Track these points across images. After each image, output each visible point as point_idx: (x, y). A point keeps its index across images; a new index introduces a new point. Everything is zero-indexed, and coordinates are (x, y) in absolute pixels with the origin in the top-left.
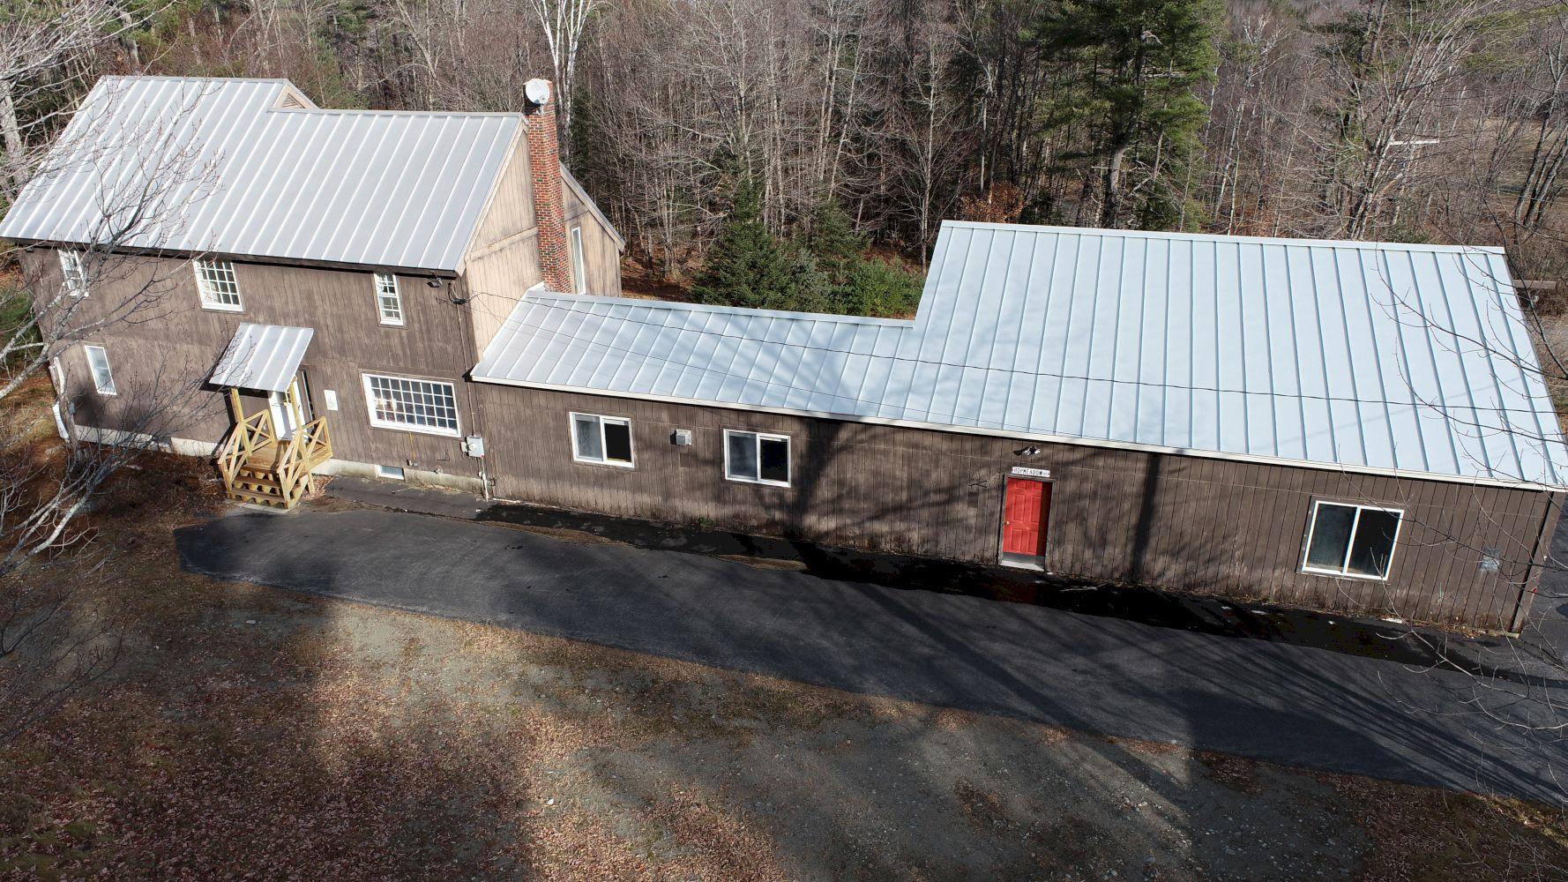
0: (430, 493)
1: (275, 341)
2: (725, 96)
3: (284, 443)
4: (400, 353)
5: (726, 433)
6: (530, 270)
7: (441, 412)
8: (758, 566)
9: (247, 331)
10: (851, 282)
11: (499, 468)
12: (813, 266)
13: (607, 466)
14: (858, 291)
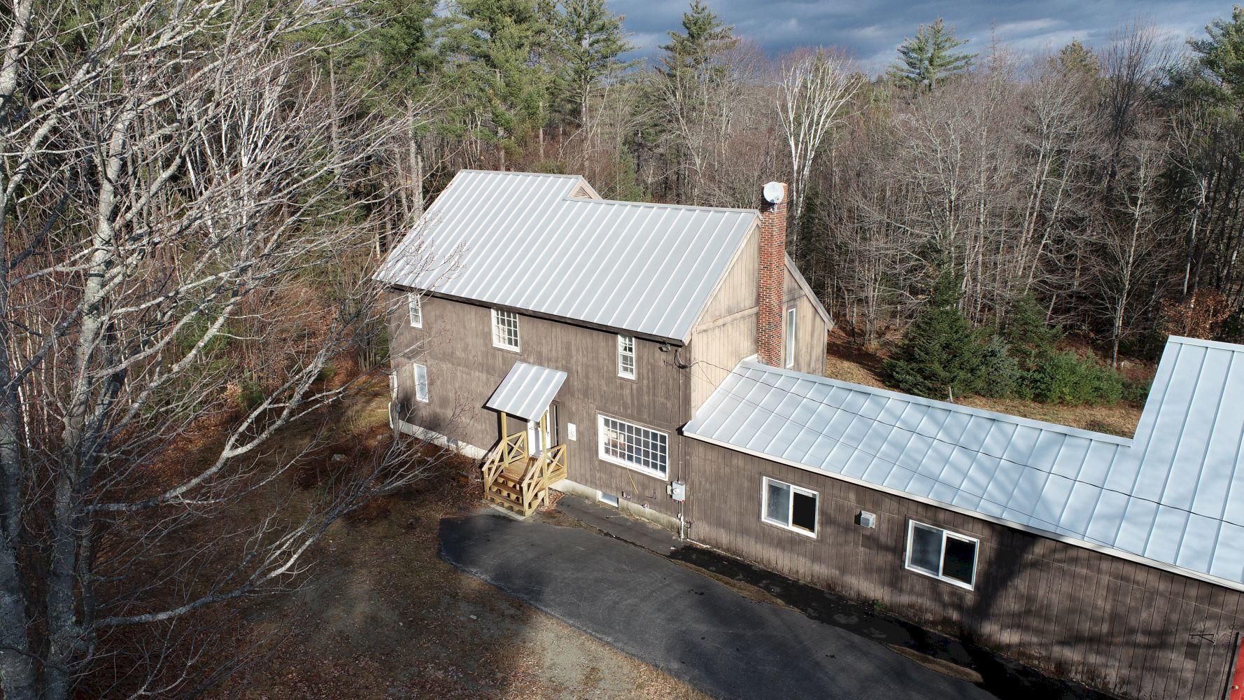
0: (636, 522)
1: (538, 379)
2: (936, 200)
3: (533, 460)
4: (629, 402)
5: (911, 523)
6: (746, 343)
7: (655, 457)
8: (930, 666)
9: (520, 368)
10: (1041, 369)
11: (696, 513)
12: (1004, 352)
13: (792, 532)
14: (1047, 379)
